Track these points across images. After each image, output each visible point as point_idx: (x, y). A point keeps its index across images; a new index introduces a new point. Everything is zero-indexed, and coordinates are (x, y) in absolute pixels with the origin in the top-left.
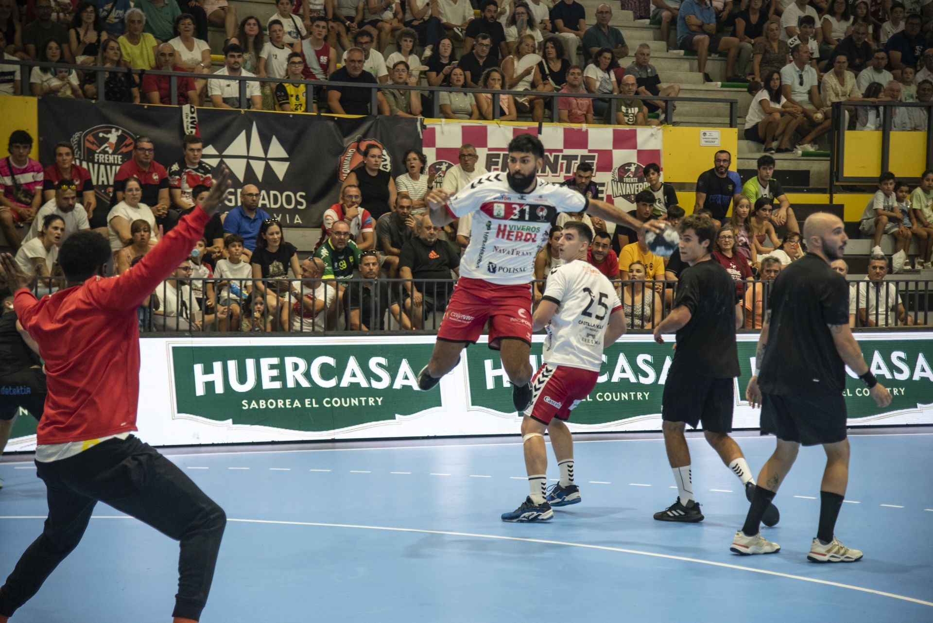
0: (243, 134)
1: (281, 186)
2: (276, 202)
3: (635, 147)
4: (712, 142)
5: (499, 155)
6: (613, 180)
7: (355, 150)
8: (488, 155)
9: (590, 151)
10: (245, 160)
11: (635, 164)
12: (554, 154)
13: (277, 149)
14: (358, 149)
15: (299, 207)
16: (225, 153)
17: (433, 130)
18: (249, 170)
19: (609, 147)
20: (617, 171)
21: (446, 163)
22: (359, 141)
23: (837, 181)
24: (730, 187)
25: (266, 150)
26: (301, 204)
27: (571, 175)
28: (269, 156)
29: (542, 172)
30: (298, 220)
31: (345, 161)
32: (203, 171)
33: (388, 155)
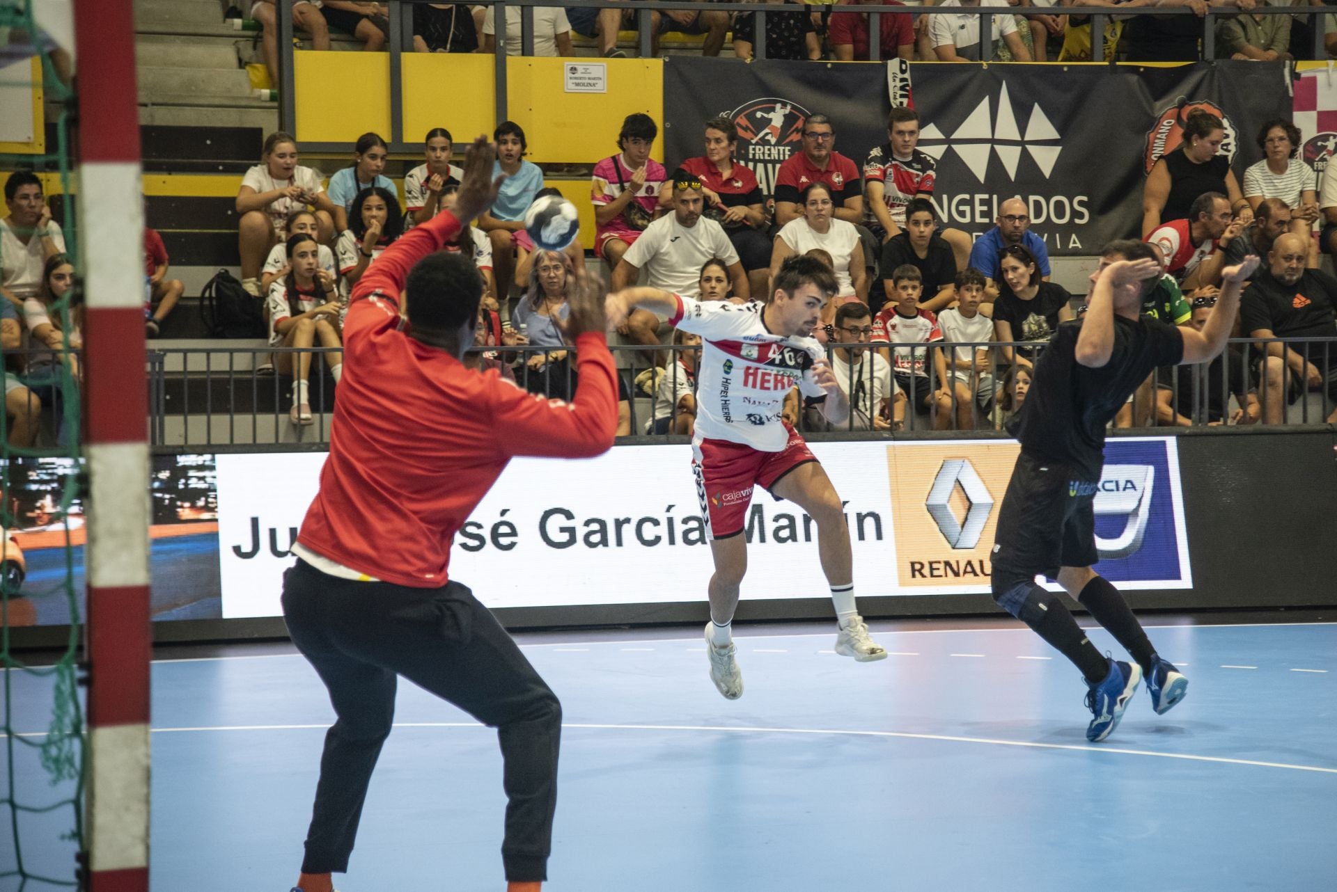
0: (986, 101)
1: (1046, 187)
2: (1038, 214)
7: (1173, 121)
10: (988, 146)
13: (1041, 125)
14: (1179, 119)
15: (1077, 221)
16: (954, 136)
17: (1313, 80)
18: (995, 162)
21: (1334, 136)
22: (1182, 105)
25: (1022, 129)
26: (1081, 216)
28: (1027, 138)
30: (1074, 242)
31: (1156, 141)
32: (919, 167)
33: (1232, 128)
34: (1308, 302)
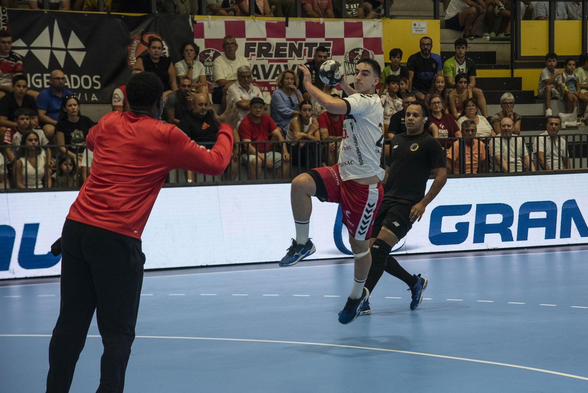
0: (47, 30)
1: (80, 71)
2: (76, 84)
3: (361, 36)
4: (421, 31)
5: (255, 43)
6: (345, 62)
7: (139, 41)
8: (246, 44)
9: (327, 39)
10: (49, 51)
11: (362, 49)
12: (298, 42)
13: (75, 42)
14: (142, 41)
15: (95, 88)
16: (32, 45)
17: (202, 25)
18: (53, 58)
19: (342, 36)
20: (348, 55)
21: (213, 50)
22: (143, 34)
23: (516, 59)
24: (434, 66)
25: (66, 42)
26: (97, 85)
27: (312, 58)
28: (69, 47)
29: (289, 57)
30: (94, 98)
31: (132, 50)
32: (13, 59)
33: (167, 45)
34: (209, 126)
